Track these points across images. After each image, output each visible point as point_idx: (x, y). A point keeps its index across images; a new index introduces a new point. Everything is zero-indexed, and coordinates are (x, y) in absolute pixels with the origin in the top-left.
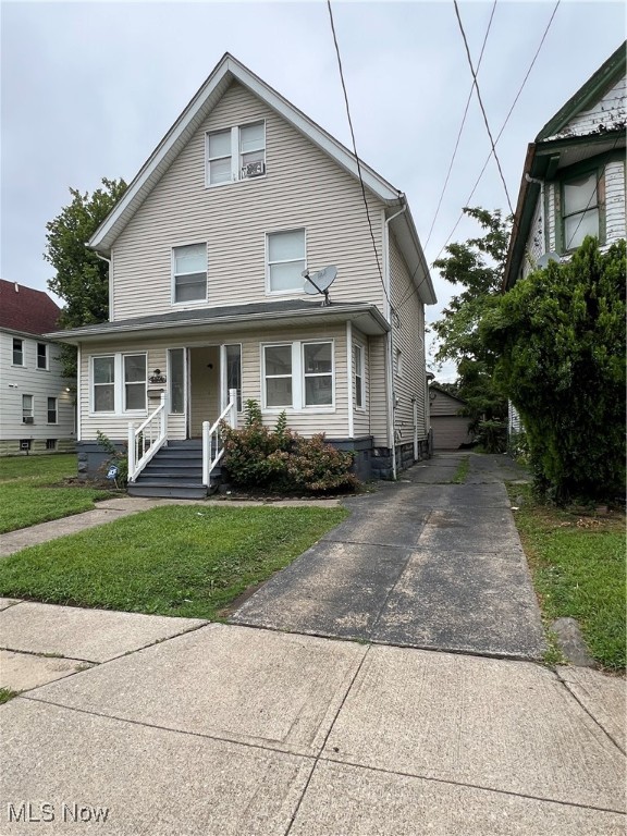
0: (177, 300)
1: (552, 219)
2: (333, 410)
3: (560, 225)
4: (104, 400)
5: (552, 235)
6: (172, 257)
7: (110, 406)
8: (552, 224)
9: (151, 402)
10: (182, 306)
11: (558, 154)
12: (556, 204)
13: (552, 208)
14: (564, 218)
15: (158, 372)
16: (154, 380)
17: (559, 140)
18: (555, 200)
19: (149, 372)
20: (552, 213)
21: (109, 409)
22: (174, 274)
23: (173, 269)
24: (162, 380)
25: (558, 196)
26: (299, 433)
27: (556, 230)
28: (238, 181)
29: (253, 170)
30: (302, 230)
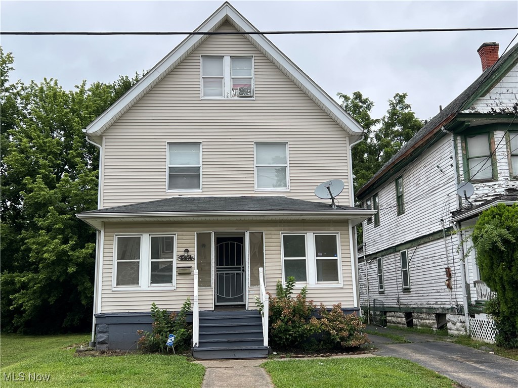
0: (170, 187)
1: (460, 159)
2: (341, 286)
3: (466, 163)
4: (128, 275)
5: (461, 169)
6: (167, 150)
7: (135, 281)
8: (461, 162)
9: (179, 277)
10: (175, 193)
11: (469, 122)
12: (463, 150)
13: (460, 151)
14: (468, 159)
15: (187, 251)
16: (183, 258)
17: (470, 114)
18: (462, 147)
19: (177, 251)
20: (460, 155)
21: (133, 284)
22: (168, 165)
23: (168, 160)
24: (191, 259)
25: (464, 145)
26: (324, 304)
27: (463, 166)
28: (230, 98)
29: (244, 92)
30: (285, 144)
